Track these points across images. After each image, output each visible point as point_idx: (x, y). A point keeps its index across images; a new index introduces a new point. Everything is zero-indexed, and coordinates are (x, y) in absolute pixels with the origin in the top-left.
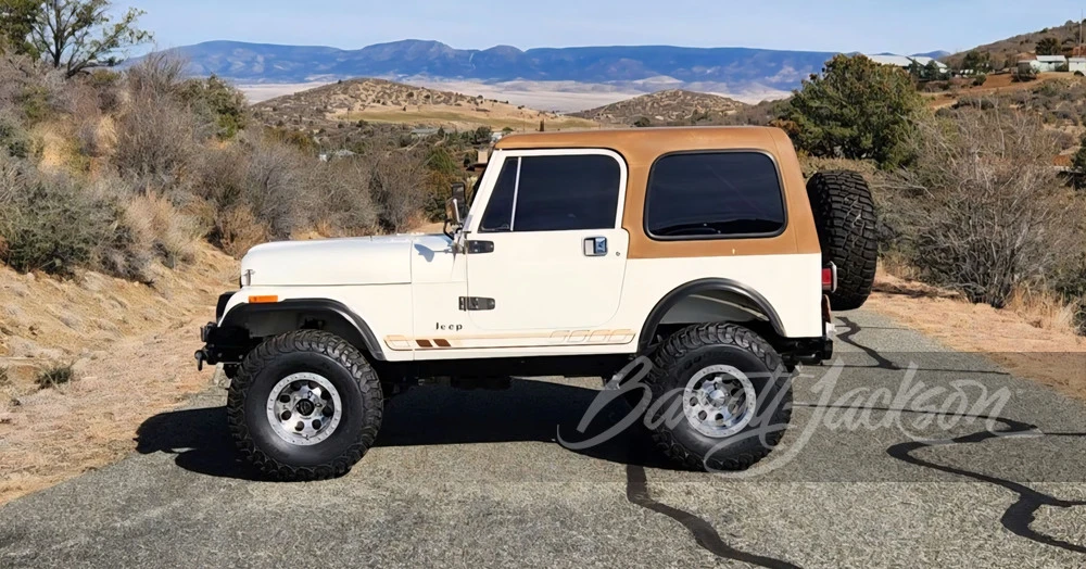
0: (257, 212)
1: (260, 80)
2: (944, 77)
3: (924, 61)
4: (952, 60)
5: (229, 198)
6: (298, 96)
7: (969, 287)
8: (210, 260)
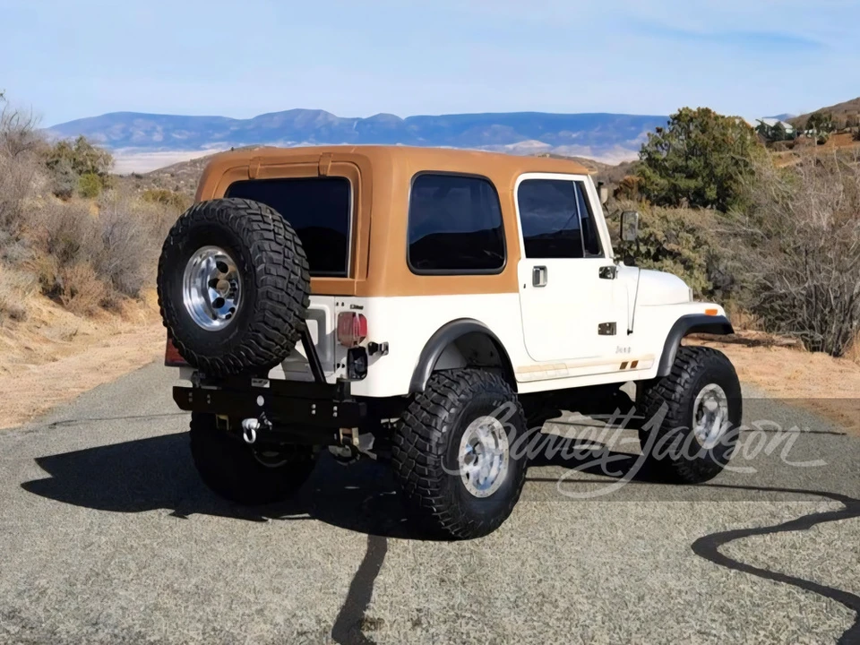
1: (160, 149)
2: (790, 137)
3: (772, 123)
4: (798, 122)
5: (68, 254)
6: (194, 163)
7: (806, 335)
8: (45, 316)
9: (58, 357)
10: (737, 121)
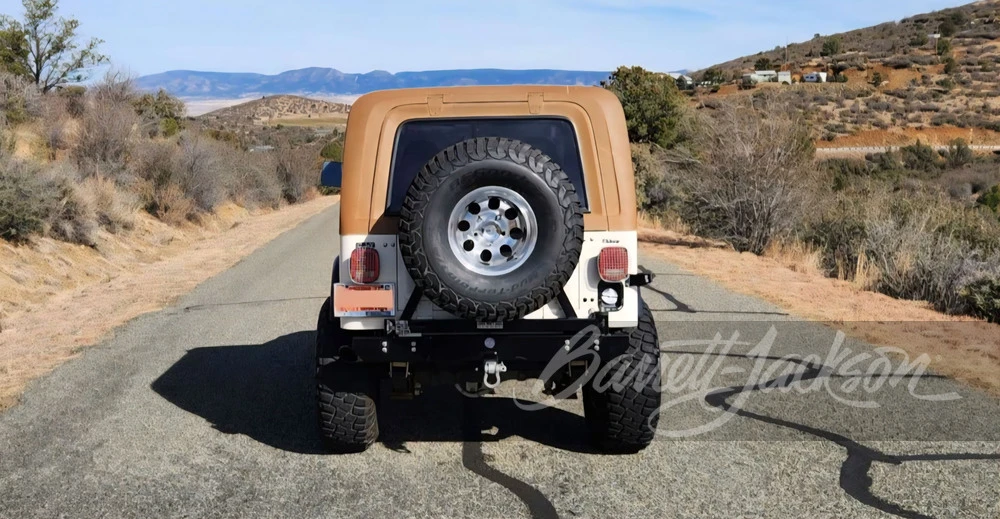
0: (185, 189)
1: (208, 97)
2: (690, 87)
3: (677, 76)
4: (696, 75)
5: (163, 179)
6: (234, 108)
7: (734, 239)
8: (147, 227)
9: (161, 257)
10: (662, 76)
